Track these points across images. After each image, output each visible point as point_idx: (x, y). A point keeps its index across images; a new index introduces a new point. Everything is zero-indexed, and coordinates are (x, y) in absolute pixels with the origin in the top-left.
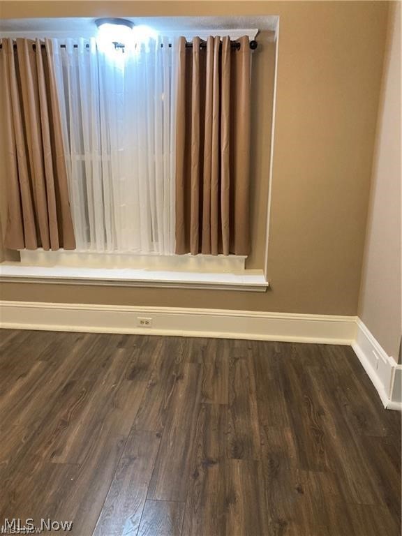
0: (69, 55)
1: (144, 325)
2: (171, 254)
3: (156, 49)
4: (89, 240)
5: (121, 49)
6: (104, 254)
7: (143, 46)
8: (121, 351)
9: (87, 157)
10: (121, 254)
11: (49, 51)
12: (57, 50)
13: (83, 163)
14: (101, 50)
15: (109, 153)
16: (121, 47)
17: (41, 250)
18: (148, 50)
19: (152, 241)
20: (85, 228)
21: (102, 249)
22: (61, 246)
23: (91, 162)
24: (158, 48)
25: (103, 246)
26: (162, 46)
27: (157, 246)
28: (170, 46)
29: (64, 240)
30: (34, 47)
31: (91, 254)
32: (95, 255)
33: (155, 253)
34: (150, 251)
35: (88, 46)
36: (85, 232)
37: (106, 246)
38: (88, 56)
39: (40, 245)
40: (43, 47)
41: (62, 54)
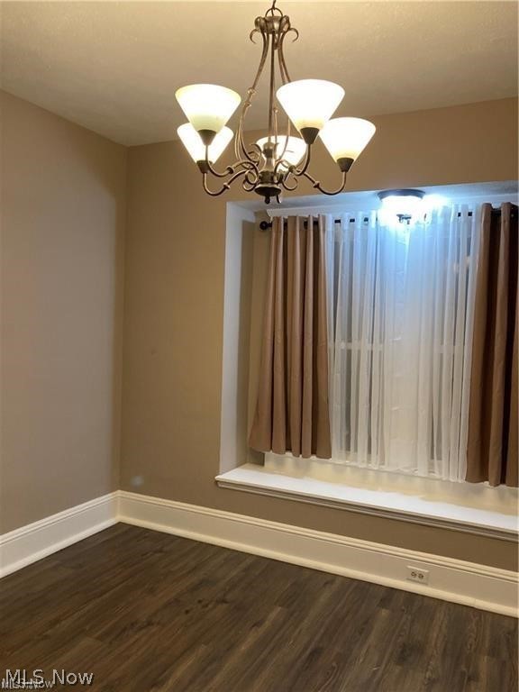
0: (344, 231)
1: (417, 578)
2: (460, 481)
3: (452, 219)
4: (348, 448)
5: (405, 221)
6: (367, 469)
7: (434, 216)
8: (384, 613)
9: (354, 346)
10: (389, 473)
11: (321, 228)
12: (330, 226)
13: (349, 352)
14: (382, 224)
15: (382, 341)
16: (406, 218)
17: (289, 454)
18: (440, 221)
19: (432, 458)
20: (344, 434)
21: (363, 462)
22: (314, 452)
23: (359, 351)
24: (454, 219)
25: (365, 459)
26: (459, 215)
27: (440, 466)
28: (470, 214)
29: (318, 446)
30: (306, 224)
31: (350, 466)
32: (355, 468)
33: (437, 475)
34: (430, 472)
35: (366, 220)
36: (344, 439)
37: (369, 459)
38: (365, 231)
39: (289, 449)
40: (316, 223)
41: (336, 229)
